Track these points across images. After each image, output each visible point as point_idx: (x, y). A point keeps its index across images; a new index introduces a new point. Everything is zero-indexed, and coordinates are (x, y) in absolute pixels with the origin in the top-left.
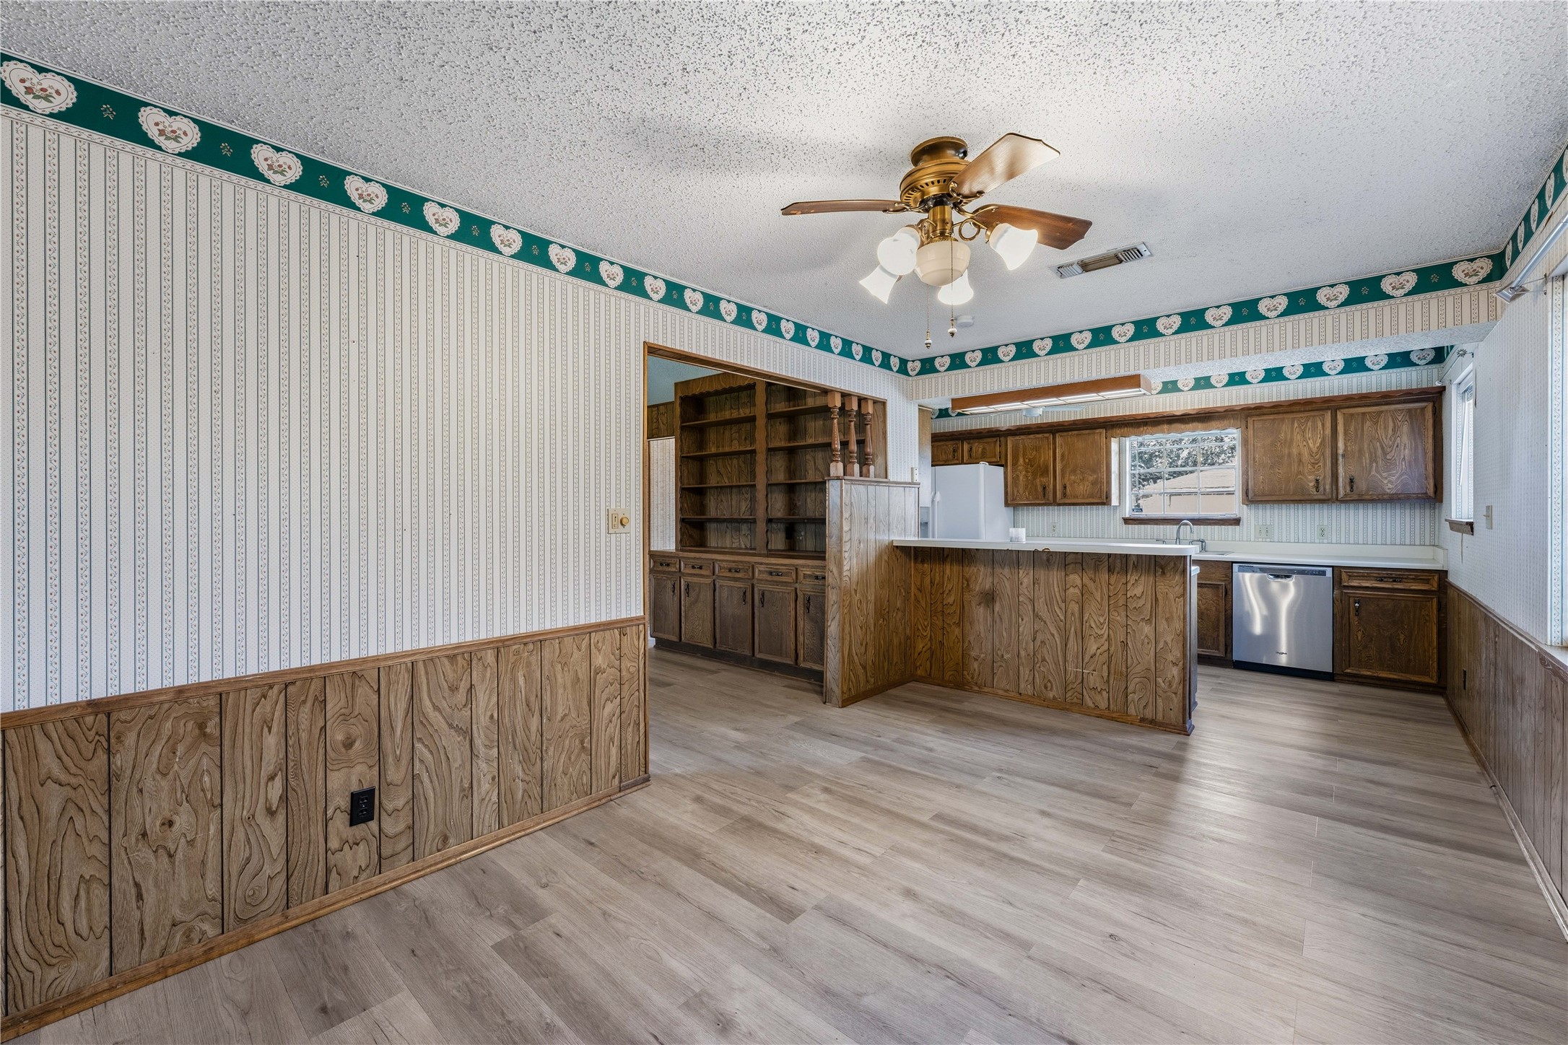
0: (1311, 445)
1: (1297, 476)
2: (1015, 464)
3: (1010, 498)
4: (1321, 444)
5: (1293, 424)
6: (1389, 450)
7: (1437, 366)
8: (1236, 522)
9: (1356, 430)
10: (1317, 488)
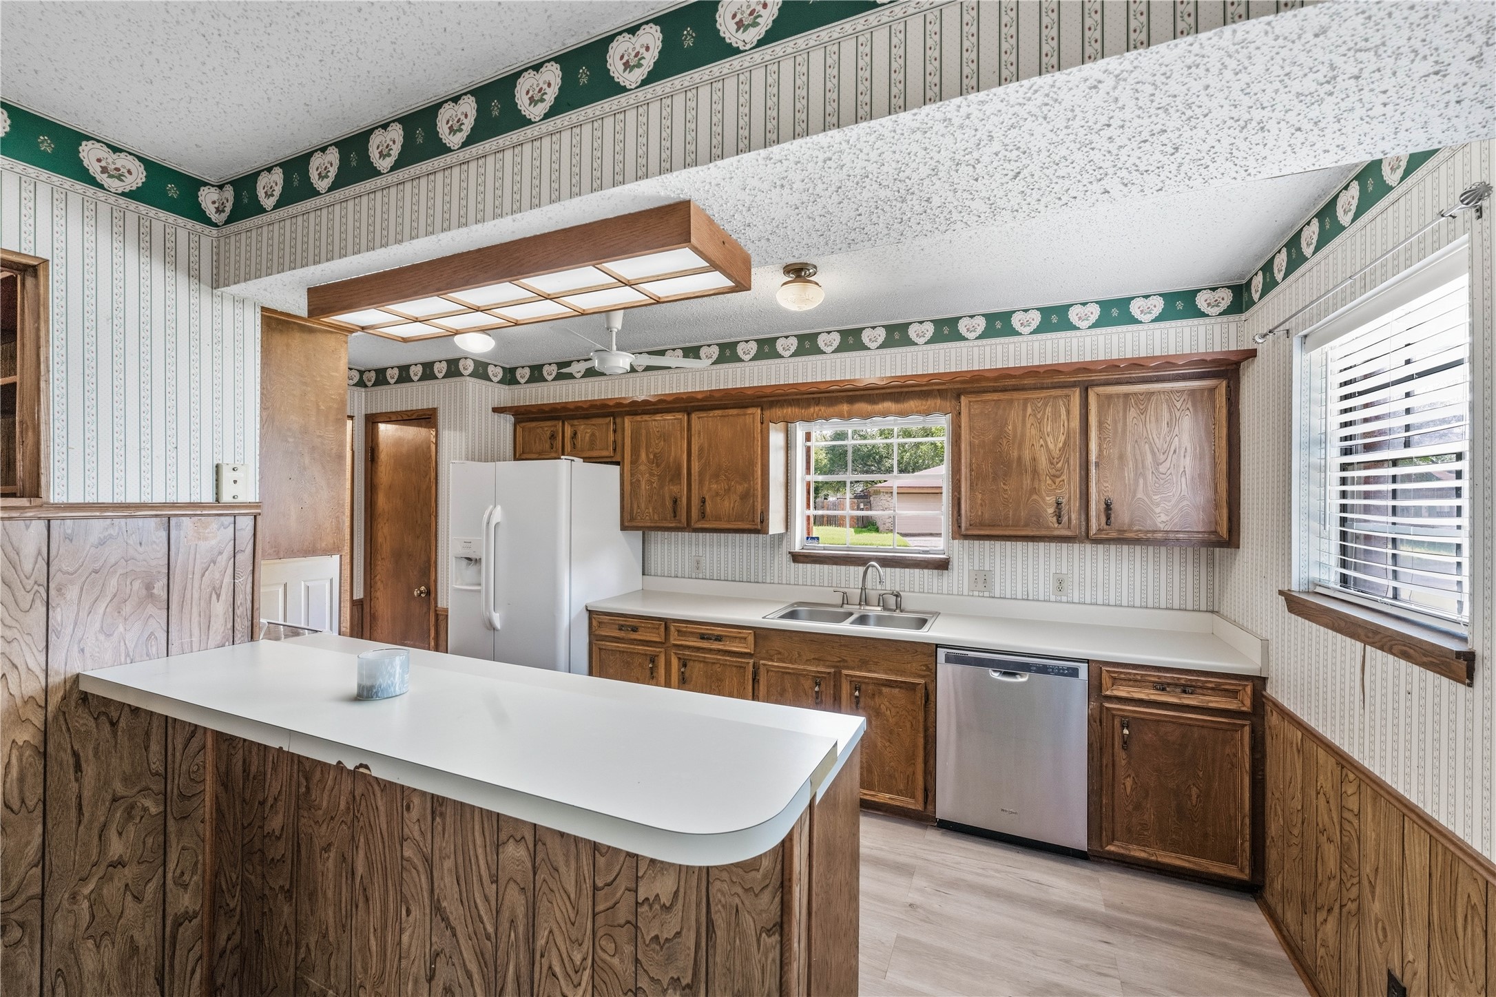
0: (1051, 446)
1: (1031, 495)
2: (634, 462)
3: (627, 516)
4: (1065, 443)
5: (1025, 409)
6: (1162, 457)
7: (1236, 317)
8: (942, 565)
9: (1115, 422)
10: (1059, 517)
